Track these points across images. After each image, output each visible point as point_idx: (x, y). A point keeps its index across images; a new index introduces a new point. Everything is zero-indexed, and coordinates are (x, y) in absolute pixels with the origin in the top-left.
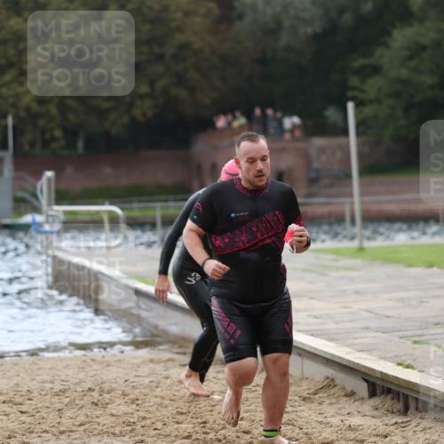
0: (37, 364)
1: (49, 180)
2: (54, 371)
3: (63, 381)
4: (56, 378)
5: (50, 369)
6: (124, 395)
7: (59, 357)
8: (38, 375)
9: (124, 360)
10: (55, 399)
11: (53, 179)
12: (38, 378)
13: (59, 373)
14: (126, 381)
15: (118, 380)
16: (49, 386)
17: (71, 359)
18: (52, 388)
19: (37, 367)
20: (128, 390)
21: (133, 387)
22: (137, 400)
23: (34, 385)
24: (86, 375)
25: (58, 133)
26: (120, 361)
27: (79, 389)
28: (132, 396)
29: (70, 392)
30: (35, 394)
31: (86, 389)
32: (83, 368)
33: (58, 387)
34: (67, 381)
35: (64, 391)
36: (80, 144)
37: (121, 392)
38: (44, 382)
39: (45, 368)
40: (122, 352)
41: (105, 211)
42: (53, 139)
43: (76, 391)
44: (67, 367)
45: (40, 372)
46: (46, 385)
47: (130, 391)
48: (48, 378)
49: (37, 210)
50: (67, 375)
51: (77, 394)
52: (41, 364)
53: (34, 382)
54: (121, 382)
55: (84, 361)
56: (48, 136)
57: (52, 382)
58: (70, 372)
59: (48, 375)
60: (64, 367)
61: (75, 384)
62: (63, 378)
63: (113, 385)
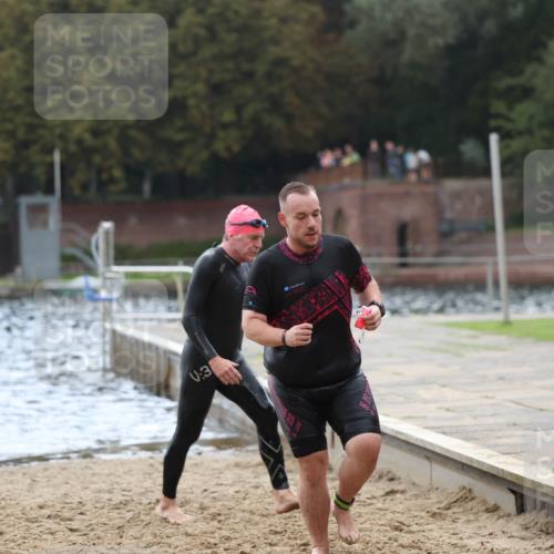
0: (91, 469)
1: (107, 233)
2: (112, 477)
3: (124, 491)
4: (115, 486)
5: (109, 475)
6: (203, 508)
7: (118, 459)
8: (93, 483)
9: (202, 463)
10: (114, 514)
11: (112, 231)
12: (93, 487)
13: (119, 480)
14: (205, 490)
15: (194, 489)
16: (107, 496)
17: (134, 462)
18: (110, 500)
19: (91, 472)
20: (207, 502)
21: (214, 498)
22: (219, 515)
23: (87, 496)
24: (154, 483)
25: (117, 173)
26: (196, 465)
27: (145, 501)
28: (212, 511)
29: (133, 504)
30: (89, 506)
31: (154, 501)
32: (150, 474)
33: (117, 498)
34: (129, 491)
35: (126, 503)
36: (147, 187)
37: (198, 506)
38: (99, 491)
39: (99, 474)
40: (200, 454)
41: (178, 273)
42: (112, 180)
43: (140, 503)
44: (129, 472)
45: (95, 479)
46: (102, 495)
47: (210, 504)
48: (104, 486)
49: (91, 271)
50: (129, 483)
51: (140, 507)
52: (97, 469)
53: (88, 492)
54: (199, 491)
55: (152, 465)
56: (104, 177)
57: (110, 492)
58: (133, 479)
59: (104, 482)
60: (125, 473)
61: (142, 494)
62: (124, 486)
63: (188, 496)
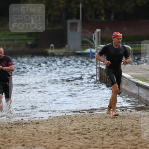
0: (92, 117)
1: (98, 33)
3: (104, 124)
4: (101, 123)
5: (99, 119)
6: (132, 131)
9: (132, 115)
10: (101, 133)
11: (100, 32)
12: (93, 123)
14: (133, 125)
15: (129, 125)
16: (98, 126)
18: (99, 128)
20: (134, 129)
21: (136, 128)
22: (138, 134)
23: (91, 126)
24: (115, 122)
25: (103, 11)
26: (130, 116)
27: (112, 128)
28: (136, 132)
29: (107, 129)
30: (91, 130)
31: (114, 128)
33: (102, 127)
34: (106, 125)
35: (104, 129)
36: (112, 17)
37: (130, 130)
38: (95, 125)
39: (96, 118)
40: (131, 112)
42: (101, 14)
43: (110, 129)
44: (106, 118)
45: (94, 120)
46: (96, 126)
47: (134, 130)
48: (97, 123)
49: (92, 47)
50: (106, 122)
52: (94, 117)
53: (91, 125)
54: (131, 125)
56: (98, 13)
57: (99, 125)
58: (107, 120)
59: (97, 121)
60: (104, 118)
61: (110, 126)
62: (104, 123)
63: (127, 127)
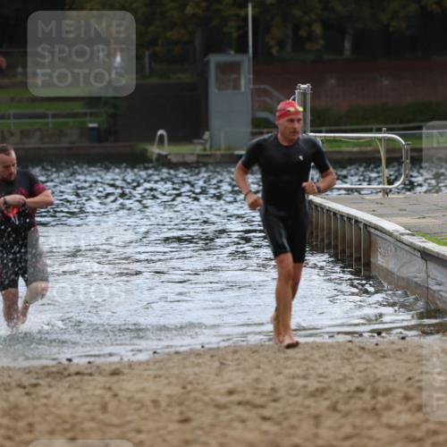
1: (304, 94)
2: (307, 362)
4: (311, 371)
5: (304, 359)
6: (407, 398)
7: (314, 342)
8: (286, 367)
9: (406, 349)
10: (309, 402)
12: (287, 372)
13: (316, 366)
14: (410, 379)
15: (398, 377)
16: (300, 382)
17: (331, 346)
18: (305, 387)
20: (412, 392)
21: (419, 387)
23: (281, 381)
24: (353, 370)
25: (317, 29)
26: (400, 350)
27: (343, 389)
28: (417, 401)
29: (330, 392)
30: (282, 393)
31: (353, 388)
32: (348, 359)
33: (314, 384)
34: (326, 377)
35: (322, 391)
37: (401, 395)
38: (294, 377)
39: (295, 359)
40: (403, 338)
41: (380, 139)
43: (339, 391)
44: (326, 357)
45: (289, 363)
47: (415, 394)
48: (298, 372)
50: (326, 369)
51: (340, 395)
53: (281, 377)
54: (403, 380)
55: (350, 350)
57: (305, 377)
58: (330, 364)
59: (299, 367)
60: (322, 358)
61: (339, 381)
62: (321, 372)
63: (391, 385)
